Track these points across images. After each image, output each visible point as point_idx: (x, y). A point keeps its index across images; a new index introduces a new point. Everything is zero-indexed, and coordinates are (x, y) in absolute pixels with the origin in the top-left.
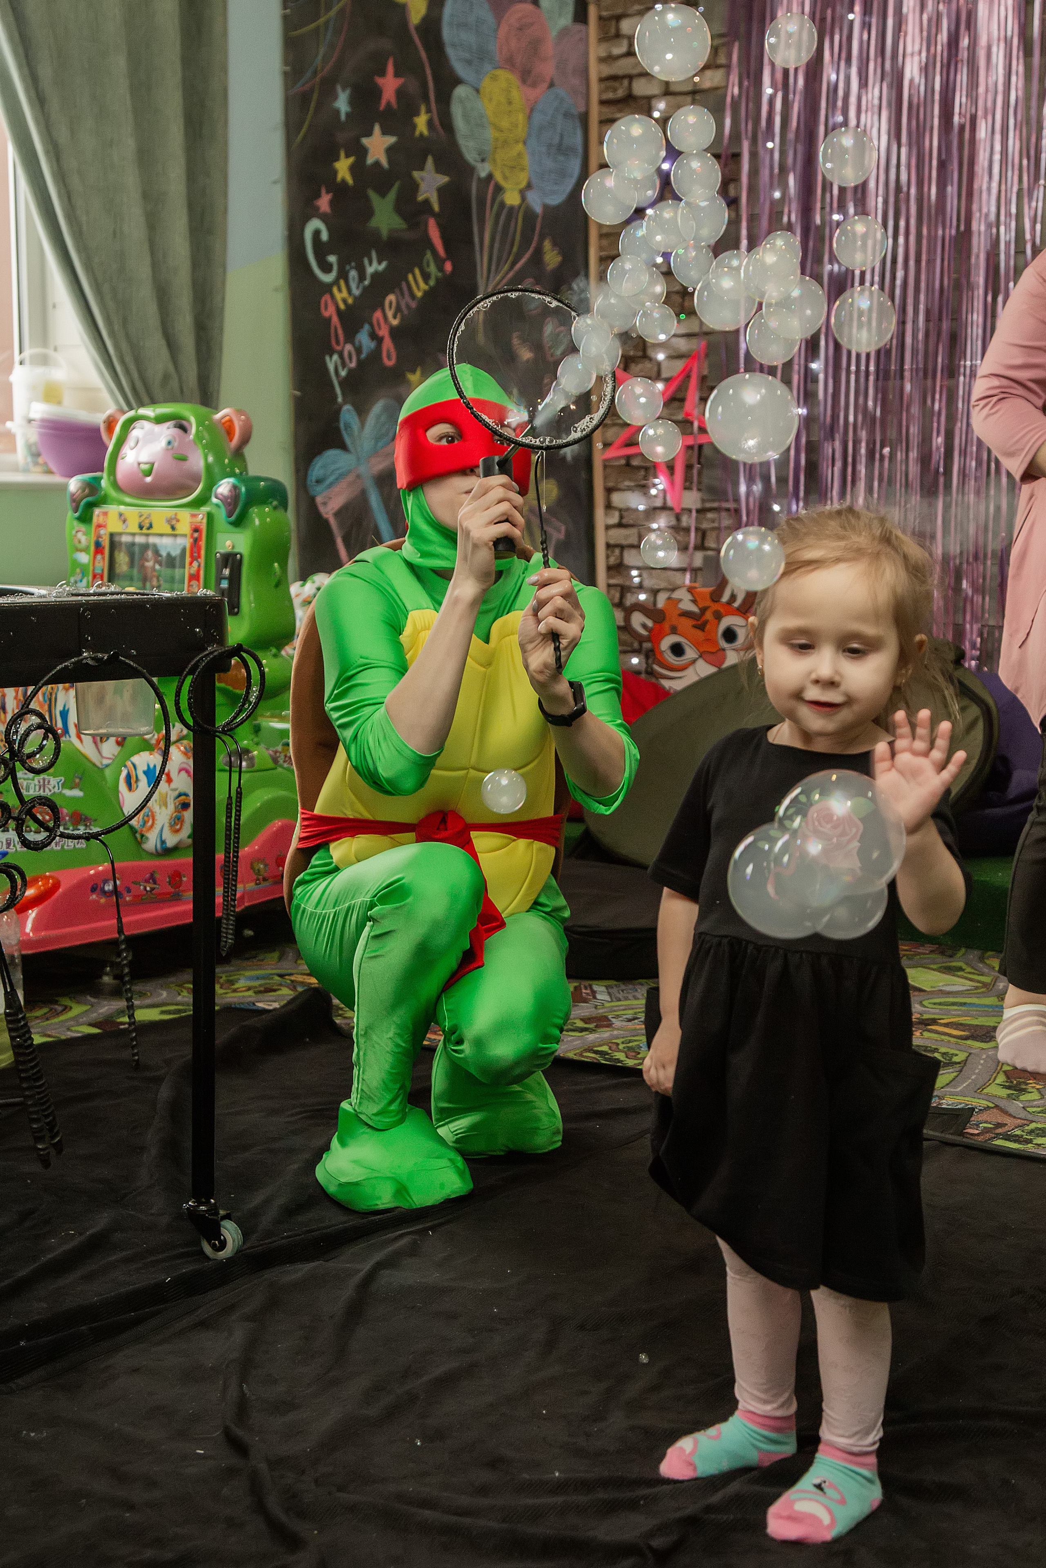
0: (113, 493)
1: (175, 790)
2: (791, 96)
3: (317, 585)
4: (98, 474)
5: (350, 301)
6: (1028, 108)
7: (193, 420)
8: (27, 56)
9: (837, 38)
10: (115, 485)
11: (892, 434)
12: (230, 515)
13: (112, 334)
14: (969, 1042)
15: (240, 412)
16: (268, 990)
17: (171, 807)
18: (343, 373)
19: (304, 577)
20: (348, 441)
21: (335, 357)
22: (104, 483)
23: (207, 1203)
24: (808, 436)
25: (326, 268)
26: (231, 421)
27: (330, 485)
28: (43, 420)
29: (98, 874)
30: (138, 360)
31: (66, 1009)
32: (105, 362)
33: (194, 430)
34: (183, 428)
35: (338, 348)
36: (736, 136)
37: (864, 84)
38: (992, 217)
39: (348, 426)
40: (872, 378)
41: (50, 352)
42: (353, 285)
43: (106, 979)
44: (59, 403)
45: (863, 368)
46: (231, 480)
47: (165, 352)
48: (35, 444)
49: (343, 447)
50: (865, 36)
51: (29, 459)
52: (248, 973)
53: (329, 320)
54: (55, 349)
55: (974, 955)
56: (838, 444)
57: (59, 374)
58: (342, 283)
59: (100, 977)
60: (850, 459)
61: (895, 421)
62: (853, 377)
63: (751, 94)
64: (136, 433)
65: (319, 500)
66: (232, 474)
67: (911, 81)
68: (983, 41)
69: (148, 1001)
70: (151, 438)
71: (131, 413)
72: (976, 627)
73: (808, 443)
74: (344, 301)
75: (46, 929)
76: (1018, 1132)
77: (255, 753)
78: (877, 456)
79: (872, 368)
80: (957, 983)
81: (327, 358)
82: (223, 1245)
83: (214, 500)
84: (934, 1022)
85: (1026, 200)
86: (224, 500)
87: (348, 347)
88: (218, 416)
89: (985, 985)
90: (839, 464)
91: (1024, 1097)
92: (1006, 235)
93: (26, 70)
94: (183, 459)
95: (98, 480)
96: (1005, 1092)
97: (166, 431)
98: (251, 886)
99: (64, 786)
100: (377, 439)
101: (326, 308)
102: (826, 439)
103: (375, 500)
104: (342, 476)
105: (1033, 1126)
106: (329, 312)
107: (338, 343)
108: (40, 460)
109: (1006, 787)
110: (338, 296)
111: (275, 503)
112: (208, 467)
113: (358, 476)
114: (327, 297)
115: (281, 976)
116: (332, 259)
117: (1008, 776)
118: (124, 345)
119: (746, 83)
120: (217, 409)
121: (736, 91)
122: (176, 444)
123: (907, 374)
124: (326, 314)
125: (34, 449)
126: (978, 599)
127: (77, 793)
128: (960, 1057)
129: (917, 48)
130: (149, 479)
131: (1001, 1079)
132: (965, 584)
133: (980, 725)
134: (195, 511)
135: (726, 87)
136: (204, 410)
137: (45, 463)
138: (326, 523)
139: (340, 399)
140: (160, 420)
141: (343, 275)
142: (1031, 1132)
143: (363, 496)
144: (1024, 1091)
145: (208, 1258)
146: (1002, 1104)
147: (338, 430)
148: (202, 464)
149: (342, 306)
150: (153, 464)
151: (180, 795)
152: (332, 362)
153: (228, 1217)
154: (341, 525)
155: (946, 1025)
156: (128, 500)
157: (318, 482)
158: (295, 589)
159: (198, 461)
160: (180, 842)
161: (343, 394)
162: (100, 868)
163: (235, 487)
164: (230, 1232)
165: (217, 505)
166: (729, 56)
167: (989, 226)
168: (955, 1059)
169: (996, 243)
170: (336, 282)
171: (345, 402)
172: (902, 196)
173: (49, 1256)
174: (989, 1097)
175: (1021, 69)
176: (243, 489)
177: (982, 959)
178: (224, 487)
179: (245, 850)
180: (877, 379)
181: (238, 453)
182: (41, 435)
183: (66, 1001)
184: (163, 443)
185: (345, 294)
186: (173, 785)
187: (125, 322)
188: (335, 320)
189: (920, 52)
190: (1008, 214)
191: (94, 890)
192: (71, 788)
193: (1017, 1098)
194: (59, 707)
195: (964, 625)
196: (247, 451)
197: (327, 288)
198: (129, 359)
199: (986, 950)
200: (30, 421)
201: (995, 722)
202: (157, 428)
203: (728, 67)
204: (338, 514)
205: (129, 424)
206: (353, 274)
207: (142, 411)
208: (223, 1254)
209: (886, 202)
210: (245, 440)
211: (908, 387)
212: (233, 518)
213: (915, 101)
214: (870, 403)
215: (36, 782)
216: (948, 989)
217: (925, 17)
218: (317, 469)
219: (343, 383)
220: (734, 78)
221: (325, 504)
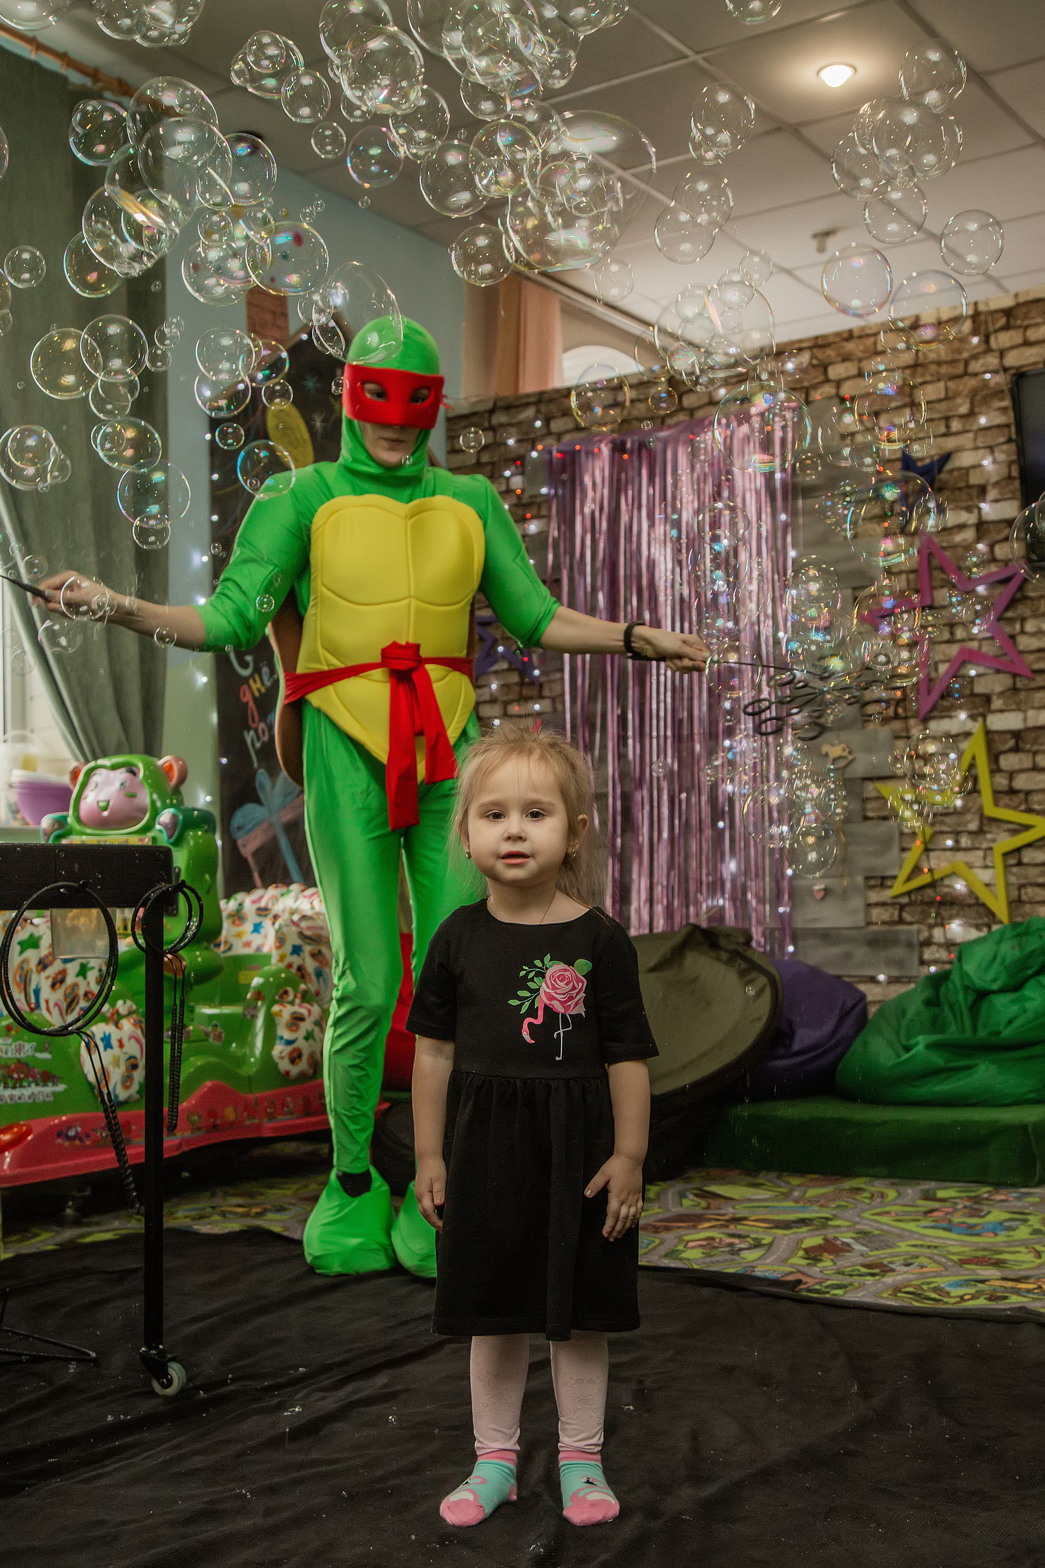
0: (77, 827)
1: (126, 1053)
2: (597, 535)
3: (239, 901)
4: (64, 813)
5: (263, 690)
6: (775, 539)
7: (141, 766)
8: (15, 504)
9: (630, 492)
10: (78, 819)
11: (686, 783)
12: (170, 837)
13: (77, 711)
14: (774, 1231)
15: (178, 759)
16: (201, 1217)
17: (123, 1068)
18: (258, 745)
19: (228, 896)
20: (262, 796)
21: (252, 733)
22: (70, 820)
23: (157, 1348)
24: (622, 788)
25: (245, 665)
26: (171, 766)
27: (249, 831)
28: (22, 783)
29: (62, 1123)
30: (98, 734)
31: (36, 1235)
32: (71, 734)
33: (141, 774)
34: (133, 772)
35: (254, 726)
36: (557, 566)
37: (652, 525)
38: (754, 618)
39: (262, 786)
40: (669, 741)
41: (28, 733)
42: (265, 678)
43: (69, 1211)
44: (34, 770)
45: (662, 733)
46: (171, 810)
47: (118, 726)
48: (15, 804)
49: (258, 801)
50: (651, 491)
51: (10, 815)
52: (185, 1207)
53: (247, 703)
54: (32, 731)
55: (773, 1175)
56: (645, 792)
57: (35, 749)
58: (257, 677)
59: (64, 1210)
60: (655, 804)
61: (689, 773)
62: (655, 741)
63: (567, 535)
64: (96, 778)
65: (240, 842)
66: (171, 806)
67: (687, 523)
68: (739, 492)
69: (104, 1228)
70: (107, 782)
71: (92, 764)
72: (760, 929)
73: (623, 793)
74: (259, 690)
75: (21, 1167)
76: (817, 1287)
77: (191, 1028)
78: (677, 800)
79: (669, 733)
80: (762, 1194)
81: (246, 734)
82: (170, 1383)
83: (158, 827)
84: (745, 1219)
85: (779, 603)
86: (165, 826)
87: (262, 726)
88: (161, 762)
89: (783, 1194)
90: (647, 808)
91: (820, 1265)
92: (766, 630)
93: (14, 514)
94: (133, 796)
95: (65, 818)
96: (805, 1262)
97: (121, 775)
98: (188, 1134)
99: (37, 1050)
100: (286, 796)
101: (244, 695)
102: (636, 789)
103: (284, 844)
104: (258, 824)
105: (829, 1282)
106: (247, 698)
107: (254, 722)
108: (19, 816)
109: (791, 1043)
110: (254, 687)
111: (206, 827)
112: (153, 803)
113: (271, 825)
114: (245, 687)
115: (213, 1208)
116: (249, 658)
117: (791, 1035)
118: (87, 720)
119: (563, 528)
120: (160, 758)
121: (556, 534)
122: (127, 785)
123: (696, 737)
124: (245, 700)
125: (14, 808)
126: (760, 908)
127: (46, 1056)
128: (767, 1240)
129: (691, 498)
130: (106, 814)
131: (801, 1253)
132: (749, 896)
133: (768, 991)
134: (142, 837)
135: (548, 531)
136: (149, 759)
137: (23, 818)
138: (245, 860)
139: (256, 765)
140: (114, 767)
141: (257, 670)
142: (827, 1287)
143: (274, 841)
144: (820, 1260)
145: (157, 1395)
146: (802, 1269)
147: (254, 789)
148: (148, 801)
149: (257, 694)
150: (108, 802)
151: (130, 1058)
152: (249, 736)
153: (174, 1359)
154: (257, 863)
155: (756, 1221)
156: (89, 831)
157: (239, 828)
158: (222, 903)
159: (145, 797)
160: (130, 1097)
161: (259, 761)
162: (64, 1118)
163: (174, 816)
164: (176, 1371)
165: (160, 831)
166: (550, 510)
167: (752, 625)
168: (764, 1242)
169: (758, 637)
170: (252, 676)
171: (260, 767)
172: (686, 605)
173: (23, 1400)
174: (792, 1266)
175: (769, 510)
176: (181, 817)
177: (779, 1177)
178: (165, 816)
179: (184, 1105)
180: (673, 742)
181: (177, 791)
182: (20, 794)
183: (36, 1230)
184: (117, 785)
185: (259, 685)
186: (125, 1050)
187: (87, 702)
188: (251, 704)
189: (693, 502)
190: (766, 616)
191: (59, 1135)
192: (42, 1051)
193: (815, 1265)
194: (33, 986)
195: (750, 929)
196: (183, 789)
197: (245, 680)
198: (90, 730)
199: (782, 1171)
200: (11, 786)
201: (779, 987)
202: (112, 774)
203: (548, 517)
204: (255, 854)
205: (90, 773)
206: (265, 670)
207: (100, 762)
208: (170, 1391)
209: (673, 610)
210: (182, 779)
211: (698, 748)
212: (172, 840)
213: (691, 535)
214: (669, 760)
215: (13, 1046)
216: (754, 1197)
217: (695, 475)
218: (238, 818)
219: (258, 752)
220: (554, 524)
221: (244, 846)
